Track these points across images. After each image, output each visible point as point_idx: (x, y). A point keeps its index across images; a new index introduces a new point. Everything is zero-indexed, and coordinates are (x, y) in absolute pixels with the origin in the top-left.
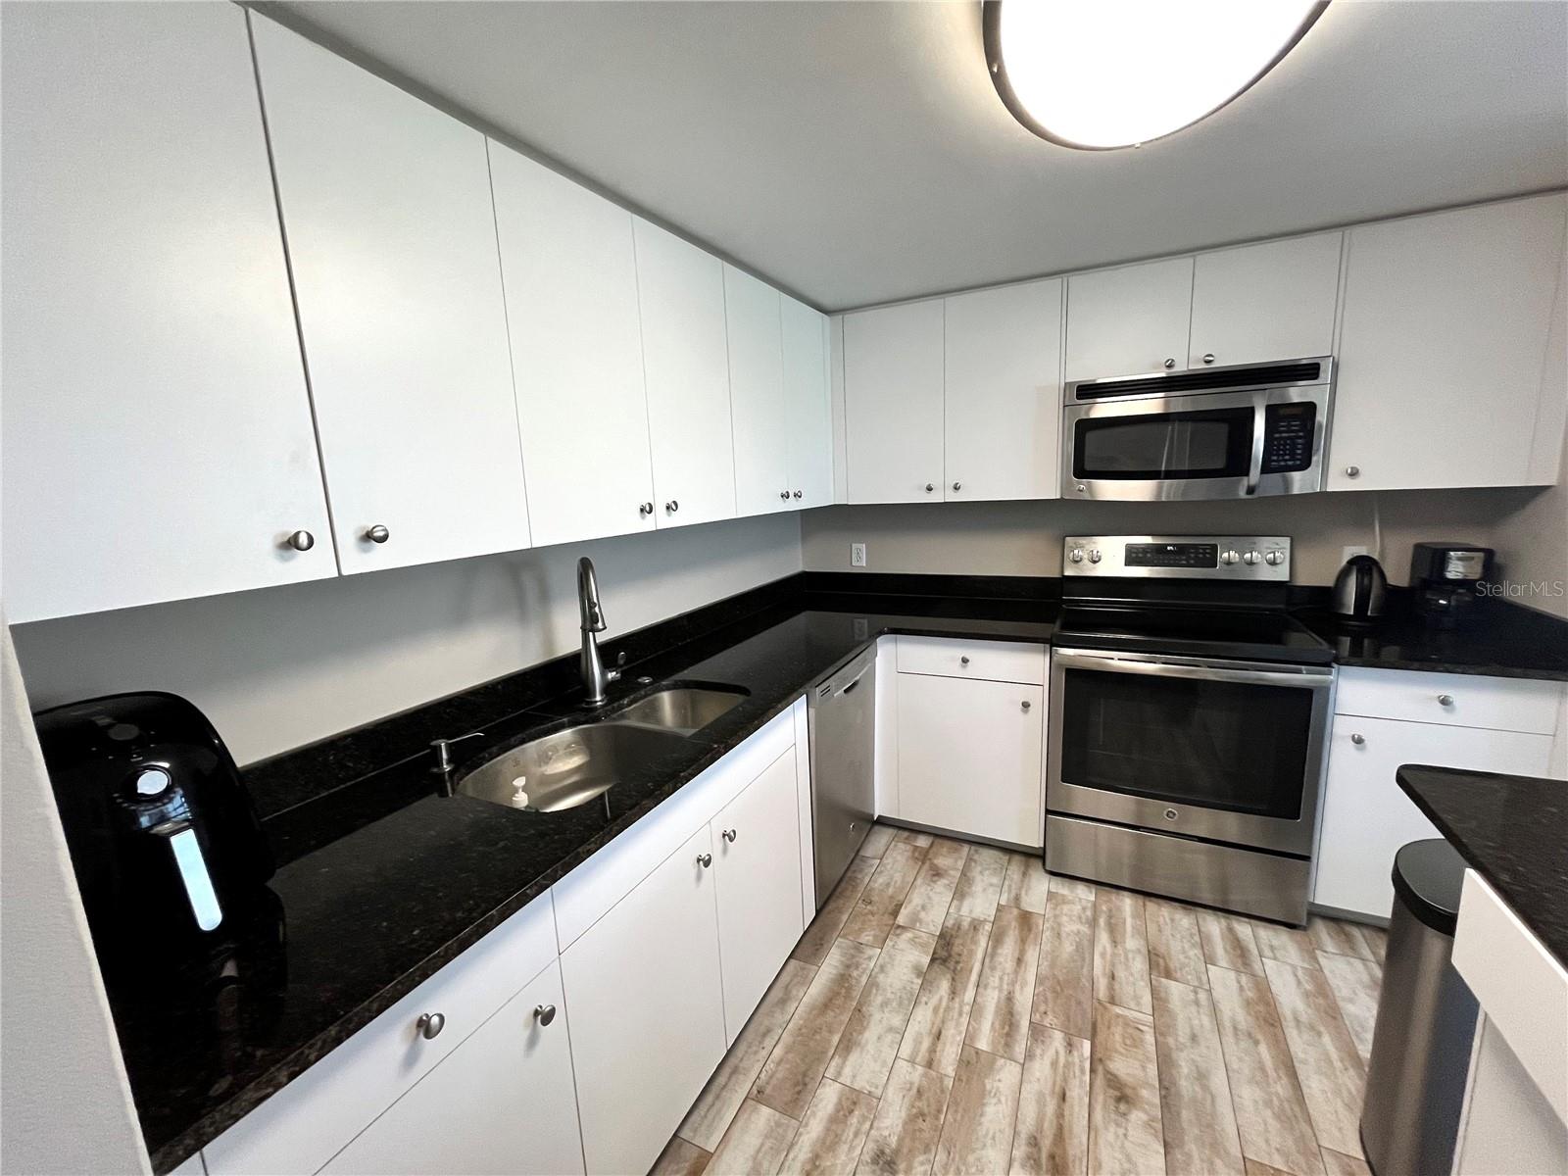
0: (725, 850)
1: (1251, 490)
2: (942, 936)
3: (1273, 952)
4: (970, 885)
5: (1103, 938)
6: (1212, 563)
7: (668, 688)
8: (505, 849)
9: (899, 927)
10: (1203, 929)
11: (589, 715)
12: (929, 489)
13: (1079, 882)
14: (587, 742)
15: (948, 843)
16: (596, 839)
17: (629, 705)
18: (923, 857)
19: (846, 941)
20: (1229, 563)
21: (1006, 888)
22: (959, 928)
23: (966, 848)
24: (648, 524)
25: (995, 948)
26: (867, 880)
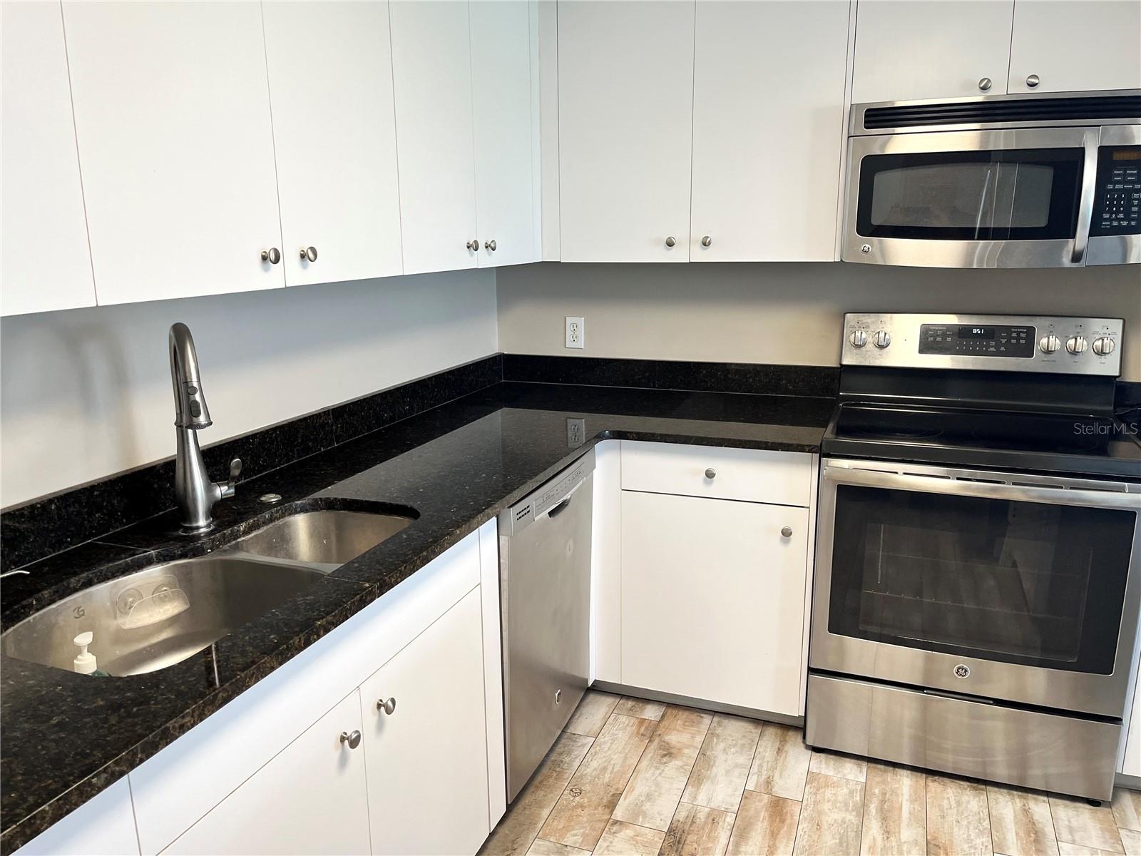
0: (380, 725)
1: (1077, 257)
2: (671, 831)
3: (1072, 834)
4: (710, 767)
5: (874, 829)
6: (1027, 351)
7: (304, 510)
8: (61, 725)
9: (616, 822)
10: (994, 813)
11: (190, 546)
12: (670, 244)
13: (848, 760)
14: (185, 582)
15: (683, 715)
16: (193, 711)
17: (246, 533)
18: (651, 733)
19: (547, 843)
20: (1048, 352)
21: (755, 768)
22: (693, 822)
23: (707, 719)
24: (273, 279)
25: (737, 845)
26: (576, 764)
